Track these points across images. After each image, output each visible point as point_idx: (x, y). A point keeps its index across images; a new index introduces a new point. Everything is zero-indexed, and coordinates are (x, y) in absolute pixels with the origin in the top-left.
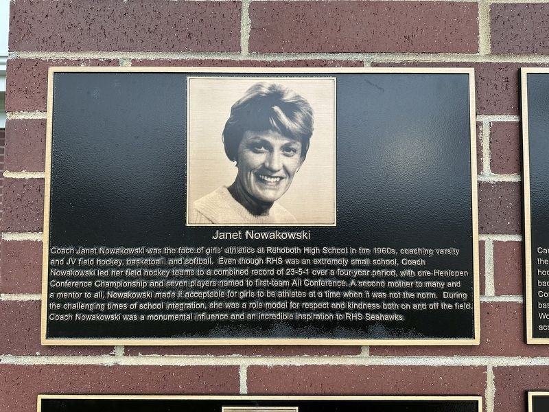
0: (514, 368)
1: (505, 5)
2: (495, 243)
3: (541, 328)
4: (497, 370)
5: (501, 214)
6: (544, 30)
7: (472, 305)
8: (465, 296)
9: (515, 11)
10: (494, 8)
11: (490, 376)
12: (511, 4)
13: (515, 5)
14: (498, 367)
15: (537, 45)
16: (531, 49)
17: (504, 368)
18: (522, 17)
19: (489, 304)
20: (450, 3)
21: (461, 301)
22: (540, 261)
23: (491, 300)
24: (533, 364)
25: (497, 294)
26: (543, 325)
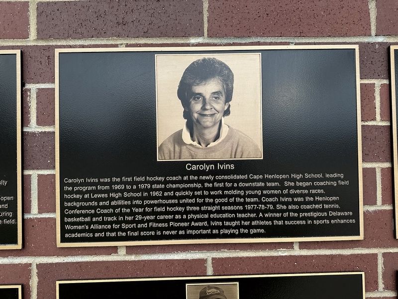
0: (51, 264)
1: (48, 3)
2: (39, 176)
3: (67, 235)
4: (39, 266)
5: (43, 155)
6: (76, 20)
7: (16, 221)
8: (10, 214)
9: (56, 7)
10: (40, 5)
11: (35, 271)
12: (53, 2)
13: (55, 3)
14: (40, 264)
15: (71, 32)
16: (67, 35)
17: (44, 264)
18: (60, 11)
19: (34, 219)
20: (8, 2)
21: (8, 218)
22: (66, 188)
23: (35, 217)
24: (65, 261)
25: (40, 212)
26: (68, 233)
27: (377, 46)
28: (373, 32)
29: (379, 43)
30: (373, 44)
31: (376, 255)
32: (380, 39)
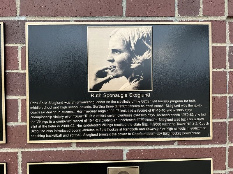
27: (20, 23)
28: (18, 14)
29: (21, 21)
30: (18, 21)
31: (17, 153)
32: (23, 18)
